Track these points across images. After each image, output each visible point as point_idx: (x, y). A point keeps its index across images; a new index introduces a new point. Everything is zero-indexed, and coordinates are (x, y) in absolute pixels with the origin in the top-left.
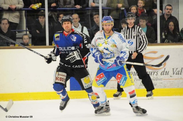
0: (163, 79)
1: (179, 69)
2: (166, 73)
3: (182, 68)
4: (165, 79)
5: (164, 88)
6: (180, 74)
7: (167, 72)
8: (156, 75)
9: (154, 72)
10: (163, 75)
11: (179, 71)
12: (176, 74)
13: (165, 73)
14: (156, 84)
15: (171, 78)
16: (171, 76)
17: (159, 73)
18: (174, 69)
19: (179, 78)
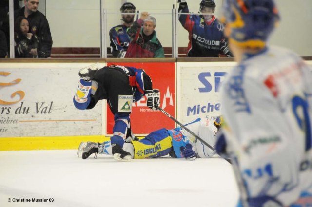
0: (19, 120)
1: (47, 104)
2: (24, 110)
3: (52, 103)
4: (21, 121)
5: (20, 137)
6: (49, 113)
7: (25, 108)
8: (7, 113)
9: (3, 108)
10: (20, 113)
11: (46, 108)
12: (42, 113)
13: (22, 110)
14: (7, 129)
15: (32, 119)
16: (32, 116)
17: (12, 111)
18: (38, 104)
19: (47, 120)
